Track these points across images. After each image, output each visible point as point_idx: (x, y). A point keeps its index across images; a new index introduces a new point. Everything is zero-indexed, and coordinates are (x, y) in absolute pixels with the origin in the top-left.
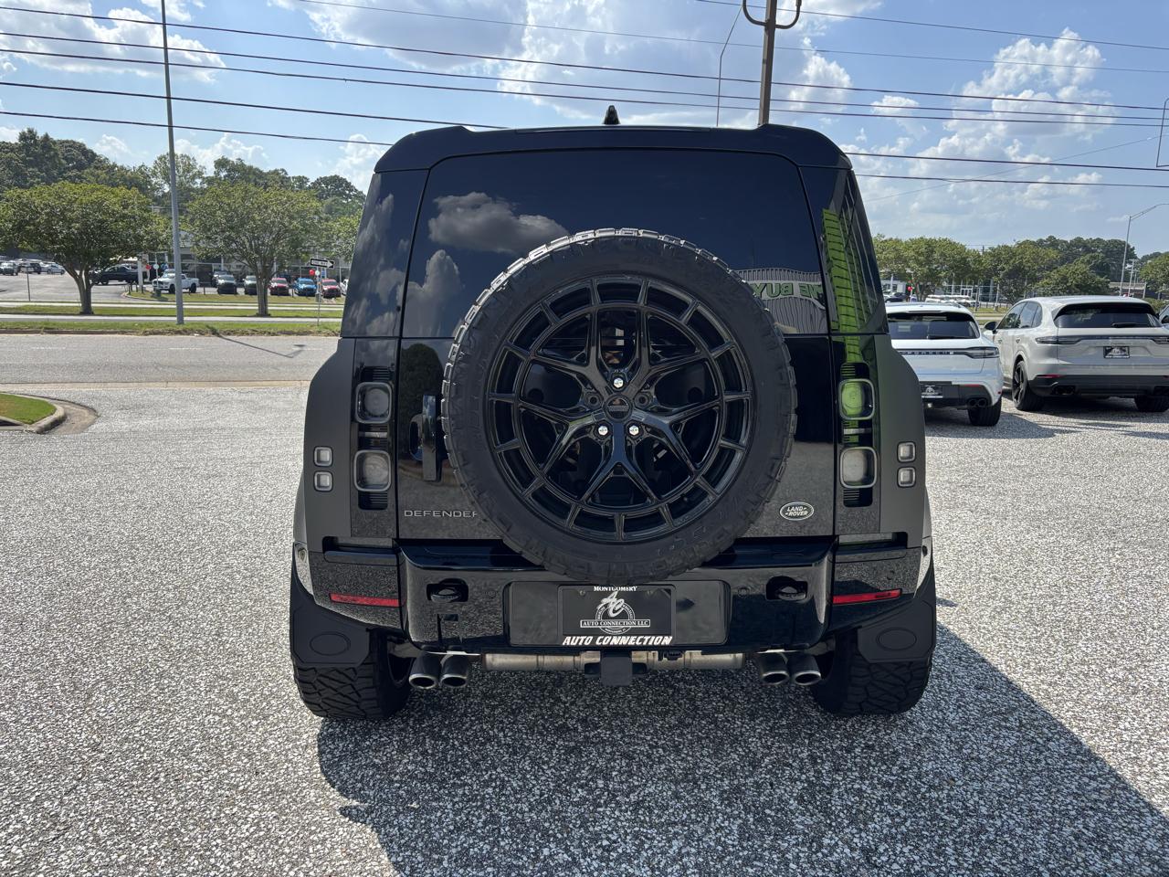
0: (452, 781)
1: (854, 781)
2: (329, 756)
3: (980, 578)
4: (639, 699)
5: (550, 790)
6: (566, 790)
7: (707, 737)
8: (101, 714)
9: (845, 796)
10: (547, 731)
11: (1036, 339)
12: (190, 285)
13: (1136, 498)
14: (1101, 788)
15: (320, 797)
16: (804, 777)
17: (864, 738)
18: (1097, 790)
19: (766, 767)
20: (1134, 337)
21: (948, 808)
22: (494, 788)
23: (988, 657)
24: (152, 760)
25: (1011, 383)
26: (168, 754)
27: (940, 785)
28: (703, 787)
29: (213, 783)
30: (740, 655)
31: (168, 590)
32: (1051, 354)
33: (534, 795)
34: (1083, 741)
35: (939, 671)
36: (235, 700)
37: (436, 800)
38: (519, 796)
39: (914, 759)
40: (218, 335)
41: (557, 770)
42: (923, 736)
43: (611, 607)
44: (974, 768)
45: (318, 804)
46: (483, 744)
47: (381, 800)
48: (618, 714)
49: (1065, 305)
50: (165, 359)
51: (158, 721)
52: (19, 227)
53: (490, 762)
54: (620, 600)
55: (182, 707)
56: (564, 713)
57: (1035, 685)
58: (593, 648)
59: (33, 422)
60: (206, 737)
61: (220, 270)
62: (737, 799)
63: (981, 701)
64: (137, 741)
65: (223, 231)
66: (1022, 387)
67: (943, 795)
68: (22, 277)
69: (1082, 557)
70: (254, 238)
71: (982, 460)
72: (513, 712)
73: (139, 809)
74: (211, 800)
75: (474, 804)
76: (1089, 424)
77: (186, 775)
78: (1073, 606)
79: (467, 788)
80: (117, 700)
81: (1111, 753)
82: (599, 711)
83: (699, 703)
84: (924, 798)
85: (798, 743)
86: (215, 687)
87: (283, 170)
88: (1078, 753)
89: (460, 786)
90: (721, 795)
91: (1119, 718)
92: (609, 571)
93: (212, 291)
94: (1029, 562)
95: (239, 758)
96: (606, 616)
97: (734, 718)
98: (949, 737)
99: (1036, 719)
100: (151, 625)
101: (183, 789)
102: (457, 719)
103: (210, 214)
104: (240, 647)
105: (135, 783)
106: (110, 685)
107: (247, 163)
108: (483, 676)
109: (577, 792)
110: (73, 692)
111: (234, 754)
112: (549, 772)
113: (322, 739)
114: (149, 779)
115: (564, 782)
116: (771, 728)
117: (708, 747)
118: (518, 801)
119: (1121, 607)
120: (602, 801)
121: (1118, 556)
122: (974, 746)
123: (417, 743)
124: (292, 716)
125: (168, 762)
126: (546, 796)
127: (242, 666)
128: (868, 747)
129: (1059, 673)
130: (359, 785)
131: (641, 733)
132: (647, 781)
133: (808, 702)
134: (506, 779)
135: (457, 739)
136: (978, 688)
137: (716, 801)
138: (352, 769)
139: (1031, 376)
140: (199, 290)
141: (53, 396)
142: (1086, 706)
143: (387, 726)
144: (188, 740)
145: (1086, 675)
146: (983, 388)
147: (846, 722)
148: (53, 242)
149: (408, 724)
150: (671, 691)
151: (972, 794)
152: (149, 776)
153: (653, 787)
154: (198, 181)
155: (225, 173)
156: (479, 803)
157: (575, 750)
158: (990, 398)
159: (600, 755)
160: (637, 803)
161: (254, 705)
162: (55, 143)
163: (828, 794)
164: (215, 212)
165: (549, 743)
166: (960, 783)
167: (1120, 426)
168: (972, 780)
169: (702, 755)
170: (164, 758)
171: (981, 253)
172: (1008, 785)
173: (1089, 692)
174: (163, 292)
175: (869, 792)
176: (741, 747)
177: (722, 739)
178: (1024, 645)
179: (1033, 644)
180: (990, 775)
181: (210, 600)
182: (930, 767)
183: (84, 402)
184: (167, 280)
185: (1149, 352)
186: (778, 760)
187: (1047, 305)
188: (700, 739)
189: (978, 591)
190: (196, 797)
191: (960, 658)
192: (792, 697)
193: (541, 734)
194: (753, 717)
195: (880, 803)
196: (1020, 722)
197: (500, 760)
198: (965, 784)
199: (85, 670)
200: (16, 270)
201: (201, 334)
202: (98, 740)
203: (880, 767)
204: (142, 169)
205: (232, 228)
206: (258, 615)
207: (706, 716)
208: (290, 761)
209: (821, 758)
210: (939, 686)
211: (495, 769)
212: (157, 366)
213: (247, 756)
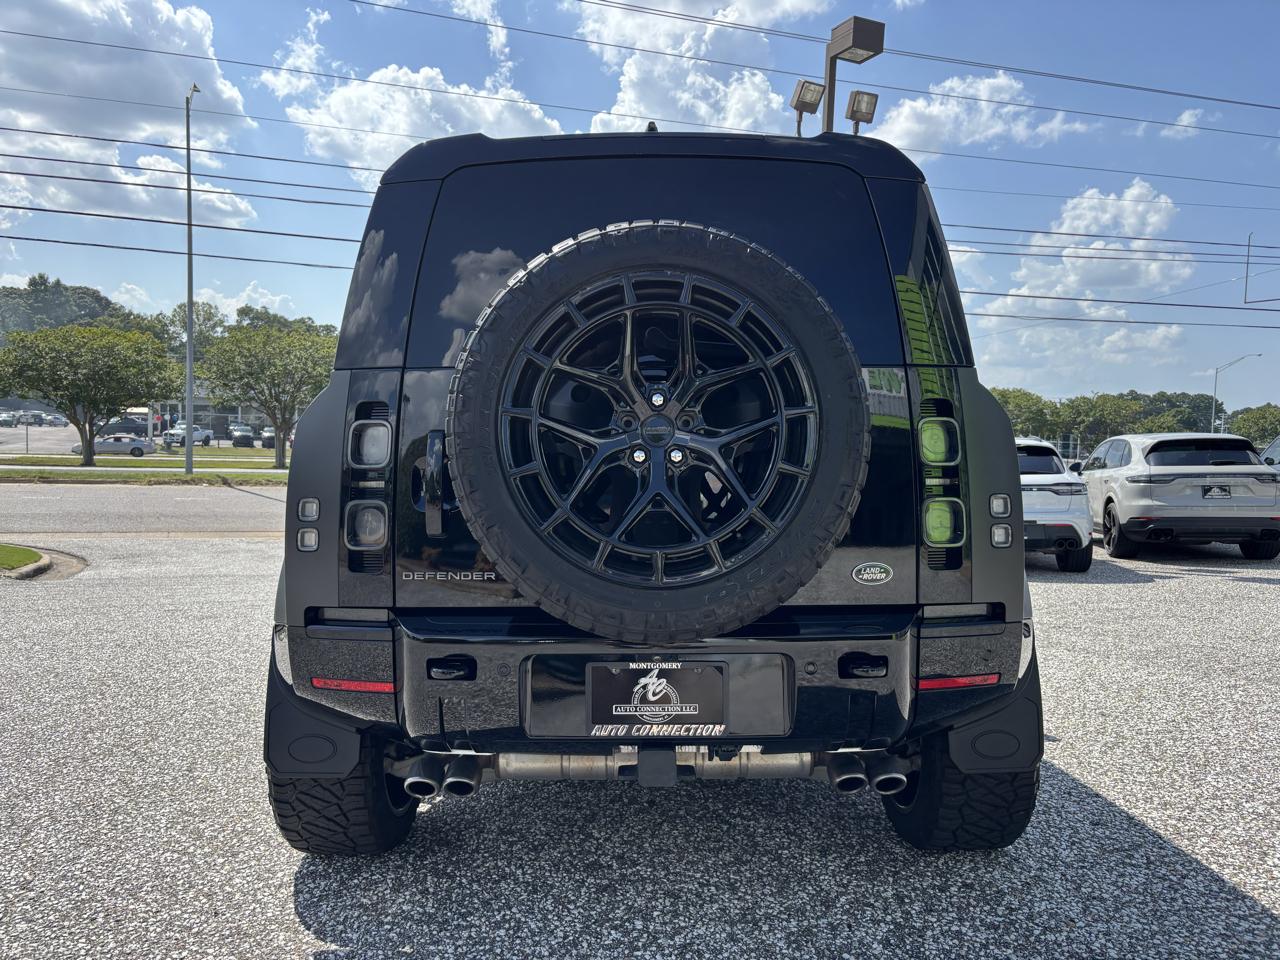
0: (455, 923)
1: (951, 922)
2: (307, 896)
3: (1085, 714)
4: (687, 836)
5: (576, 932)
6: (597, 932)
7: (769, 875)
8: (38, 851)
9: (942, 940)
10: (575, 867)
11: (1127, 479)
12: (203, 438)
13: (1254, 638)
14: (1254, 929)
15: (290, 941)
16: (889, 918)
17: (961, 876)
18: (1250, 931)
19: (842, 907)
20: (1235, 475)
21: (1068, 952)
22: (508, 930)
23: (1103, 792)
24: (91, 900)
25: (1102, 528)
26: (112, 893)
27: (1057, 927)
28: (765, 928)
29: (162, 924)
30: (807, 757)
31: (138, 726)
32: (1144, 494)
33: (556, 938)
34: (1226, 878)
35: (1046, 806)
36: (200, 837)
37: (434, 943)
38: (537, 939)
39: (1023, 899)
40: (230, 486)
41: (585, 910)
42: (1032, 874)
43: (651, 688)
44: (1097, 908)
45: (287, 949)
46: (497, 882)
47: (366, 943)
48: (662, 850)
49: (1156, 441)
50: (169, 509)
51: (105, 858)
52: (20, 373)
53: (504, 901)
54: (662, 680)
55: (136, 844)
56: (597, 849)
57: (1161, 820)
58: (628, 740)
59: (13, 568)
60: (159, 875)
61: (237, 422)
62: (807, 942)
63: (1098, 837)
64: (77, 879)
65: (241, 378)
66: (1114, 532)
67: (1062, 937)
68: (21, 429)
69: (1200, 694)
70: (274, 385)
71: (1075, 603)
72: (535, 849)
73: (66, 953)
74: (157, 943)
75: (482, 948)
76: (1192, 571)
77: (130, 915)
78: (1196, 740)
79: (473, 929)
80: (60, 836)
81: (1262, 890)
82: (639, 847)
83: (759, 839)
84: (1038, 939)
85: (880, 881)
86: (178, 823)
87: (310, 319)
88: (1221, 890)
89: (466, 928)
90: (788, 937)
91: (1266, 854)
92: (647, 622)
93: (227, 444)
94: (1140, 698)
95: (196, 898)
96: (644, 700)
97: (801, 855)
98: (1064, 875)
99: (1167, 856)
100: (112, 760)
101: (124, 930)
102: (467, 855)
103: (229, 360)
104: (212, 782)
105: (66, 923)
106: (55, 821)
107: (271, 312)
108: (501, 811)
109: (610, 934)
110: (9, 828)
111: (191, 894)
112: (576, 912)
113: (300, 878)
114: (84, 919)
115: (594, 923)
116: (847, 865)
117: (770, 885)
118: (536, 944)
119: (1251, 741)
120: (640, 944)
121: (1240, 693)
122: (1095, 884)
123: (416, 880)
124: (267, 853)
125: (109, 902)
126: (571, 938)
127: (213, 802)
128: (965, 885)
129: (1188, 808)
130: (341, 927)
131: (689, 870)
132: (696, 922)
133: (891, 838)
134: (523, 919)
135: (465, 876)
136: (1094, 824)
137: (781, 944)
138: (333, 909)
139: (1123, 519)
140: (213, 443)
141: (41, 545)
142: (1224, 841)
143: (381, 863)
144: (137, 879)
145: (1220, 810)
146: (1070, 528)
147: (938, 859)
148: (56, 389)
149: (407, 861)
150: (725, 827)
151: (1097, 937)
152: (85, 916)
153: (704, 928)
154: (219, 329)
155: (248, 322)
156: (487, 947)
157: (610, 889)
158: (1080, 540)
159: (639, 894)
160: (684, 946)
161: (222, 842)
162: (66, 289)
163: (919, 937)
164: (234, 358)
165: (577, 881)
166: (1081, 924)
167: (1226, 572)
168: (1096, 921)
169: (763, 894)
170: (106, 897)
171: (1058, 406)
172: (1140, 926)
173: (1225, 827)
174: (174, 444)
175: (971, 934)
176: (811, 885)
177: (788, 877)
178: (1143, 780)
179: (1154, 778)
180: (1117, 915)
181: (185, 735)
182: (1043, 908)
183: (74, 551)
184: (180, 432)
185: (1252, 491)
186: (857, 900)
187: (1136, 444)
188: (760, 877)
189: (1084, 726)
190: (139, 939)
191: (1069, 794)
192: (870, 832)
193: (568, 871)
194: (824, 853)
195: (985, 946)
196: (1148, 859)
197: (516, 899)
198: (1088, 925)
199: (28, 805)
200: (15, 422)
201: (211, 483)
202: (29, 878)
203: (982, 907)
204: (159, 318)
205: (251, 374)
206: (240, 751)
207: (767, 853)
208: (259, 902)
209: (910, 898)
210: (1047, 821)
211: (510, 909)
212: (159, 516)
213: (207, 896)
